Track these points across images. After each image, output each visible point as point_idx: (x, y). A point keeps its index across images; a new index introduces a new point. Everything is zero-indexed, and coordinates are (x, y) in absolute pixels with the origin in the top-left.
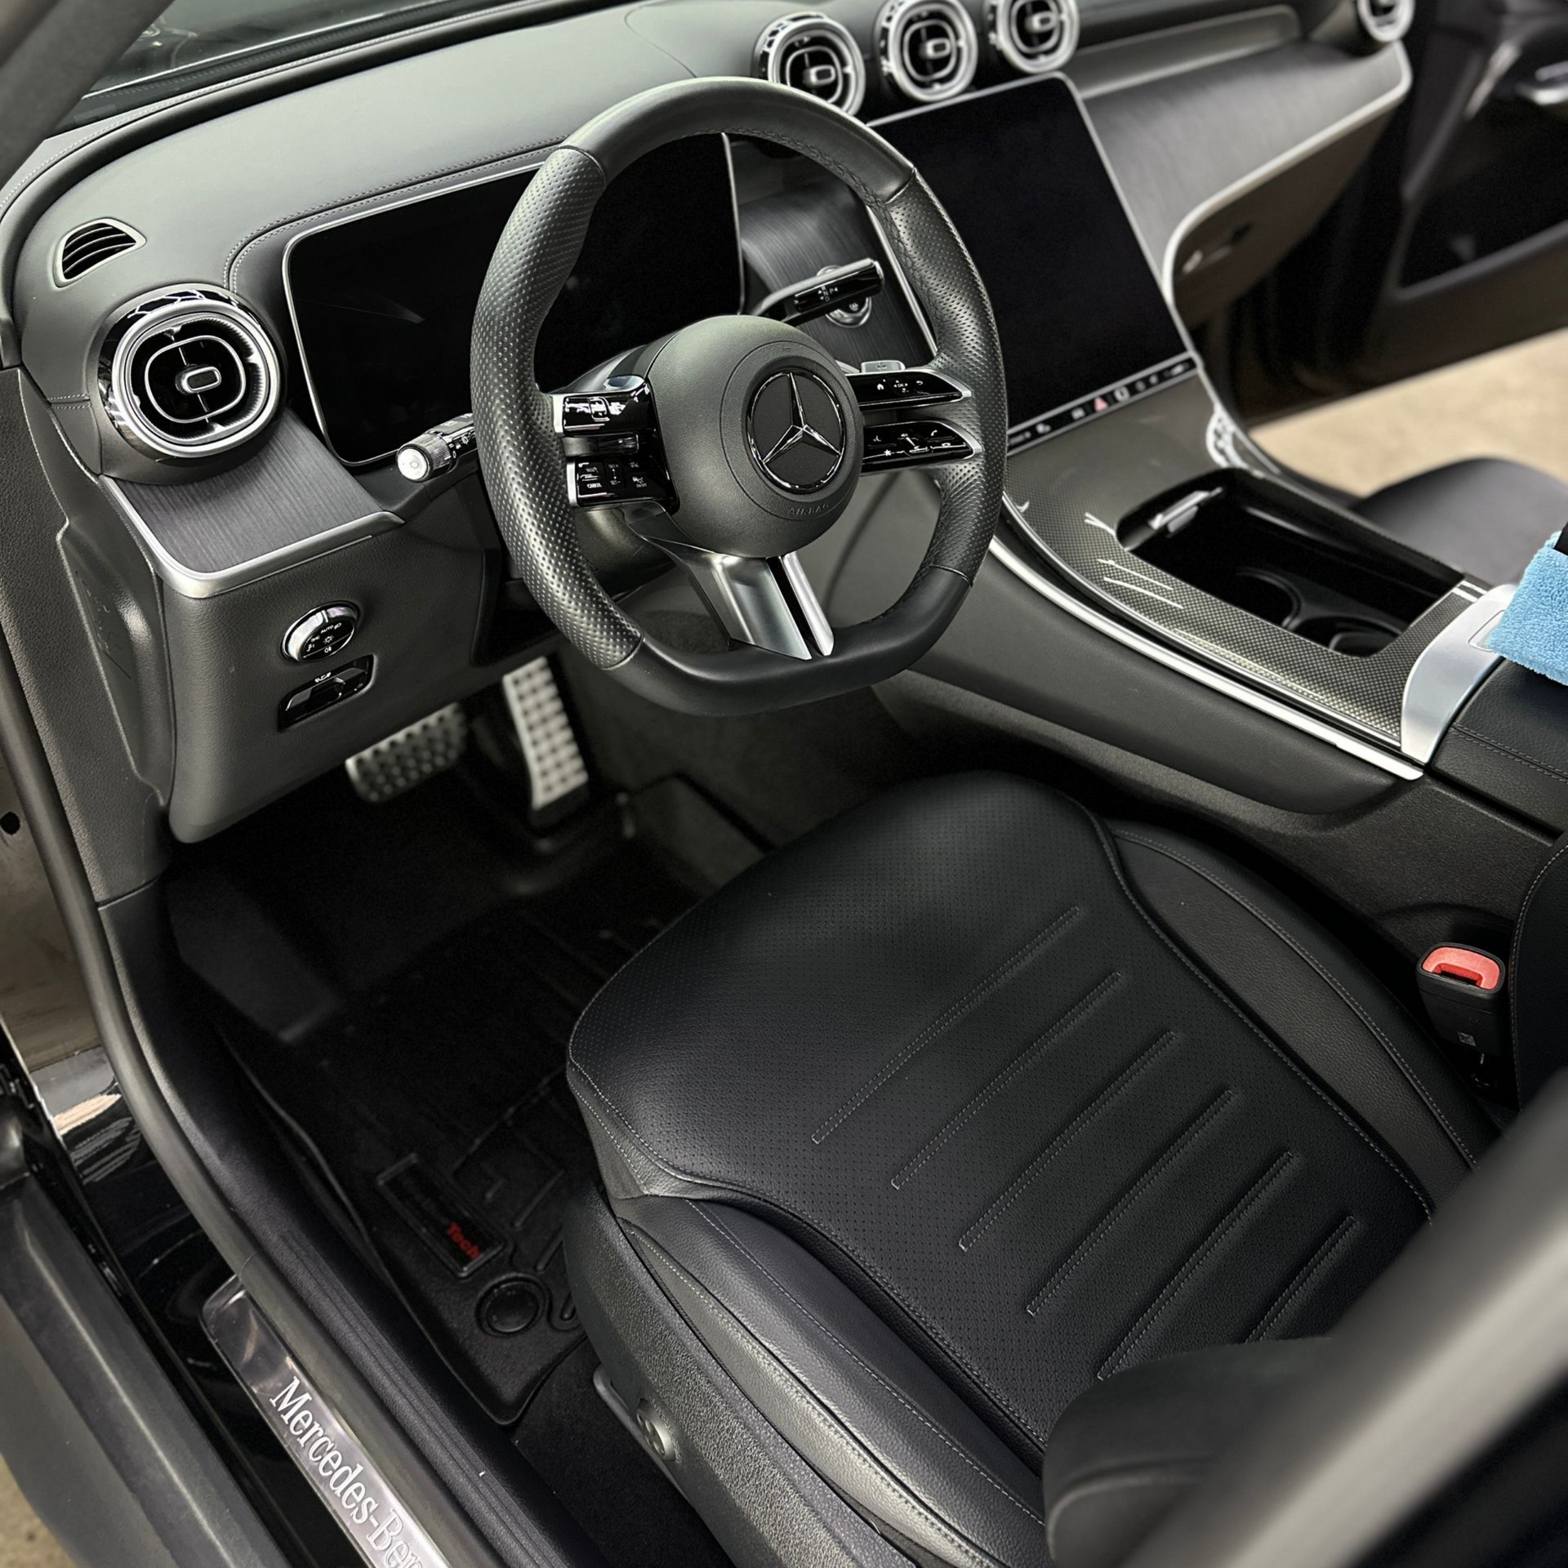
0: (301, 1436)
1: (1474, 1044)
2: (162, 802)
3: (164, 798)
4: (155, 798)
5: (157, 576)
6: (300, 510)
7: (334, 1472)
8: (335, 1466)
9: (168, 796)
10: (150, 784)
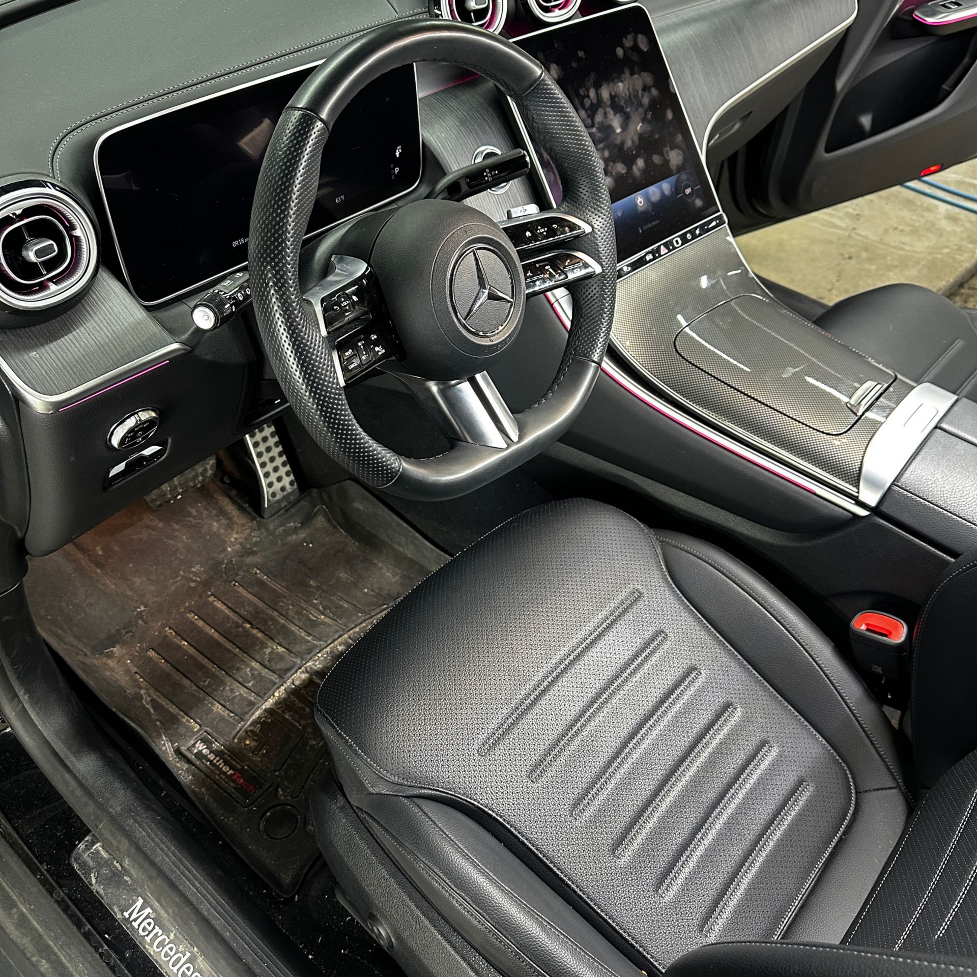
0: (147, 935)
1: (881, 672)
2: (19, 535)
3: (21, 531)
4: (14, 532)
5: (14, 396)
6: (116, 344)
7: (171, 957)
8: (172, 954)
9: (24, 532)
10: (10, 523)
